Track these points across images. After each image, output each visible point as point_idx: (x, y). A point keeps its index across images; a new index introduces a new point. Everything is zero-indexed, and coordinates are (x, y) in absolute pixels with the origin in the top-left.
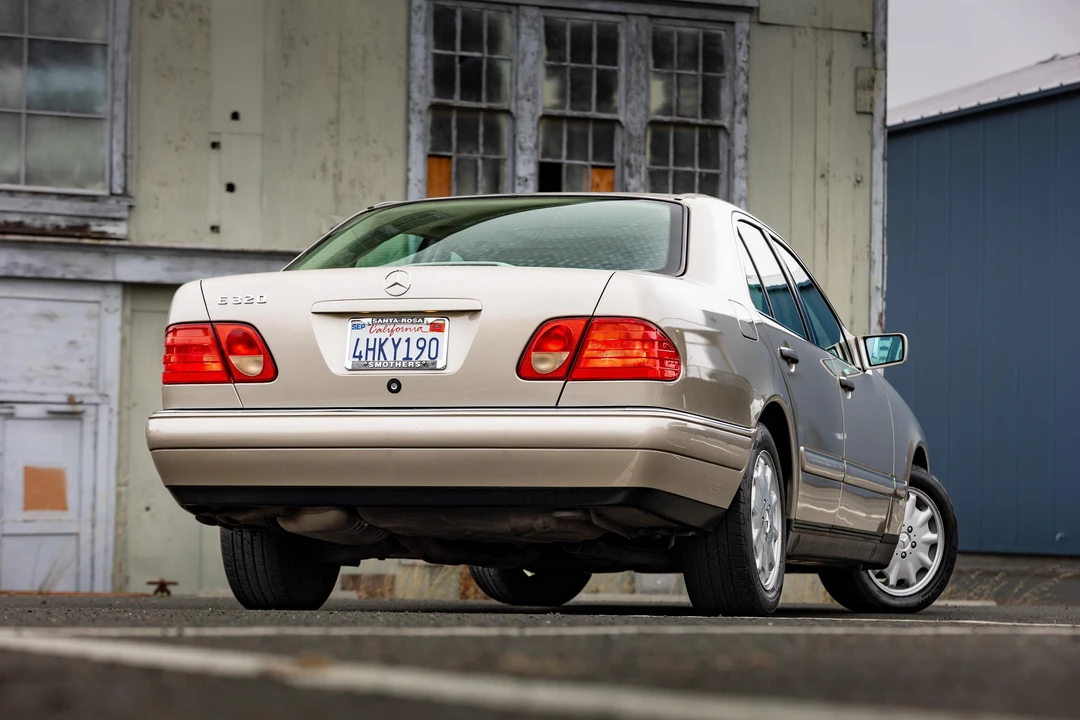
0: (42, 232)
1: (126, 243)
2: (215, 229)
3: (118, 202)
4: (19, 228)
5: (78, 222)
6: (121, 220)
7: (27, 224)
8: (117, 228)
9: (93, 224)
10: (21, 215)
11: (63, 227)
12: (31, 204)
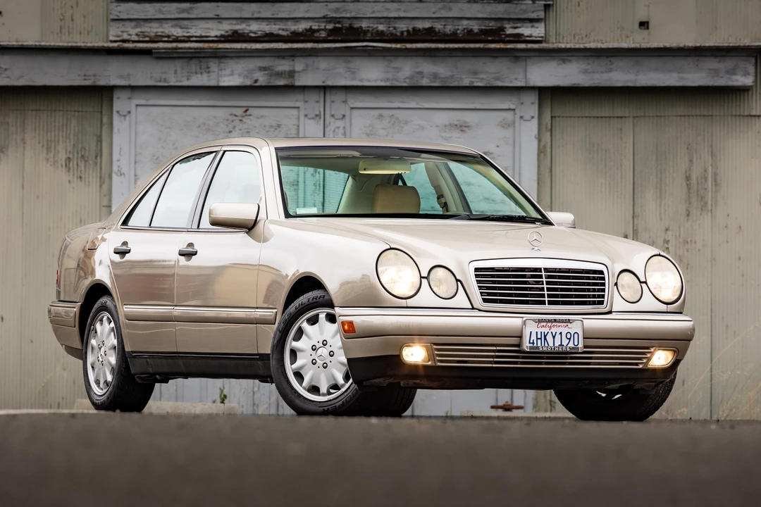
0: (453, 38)
1: (544, 45)
2: (644, 25)
3: (534, 1)
4: (430, 35)
5: (492, 24)
6: (538, 20)
7: (437, 30)
8: (533, 29)
9: (507, 26)
10: (431, 21)
11: (476, 31)
12: (440, 9)
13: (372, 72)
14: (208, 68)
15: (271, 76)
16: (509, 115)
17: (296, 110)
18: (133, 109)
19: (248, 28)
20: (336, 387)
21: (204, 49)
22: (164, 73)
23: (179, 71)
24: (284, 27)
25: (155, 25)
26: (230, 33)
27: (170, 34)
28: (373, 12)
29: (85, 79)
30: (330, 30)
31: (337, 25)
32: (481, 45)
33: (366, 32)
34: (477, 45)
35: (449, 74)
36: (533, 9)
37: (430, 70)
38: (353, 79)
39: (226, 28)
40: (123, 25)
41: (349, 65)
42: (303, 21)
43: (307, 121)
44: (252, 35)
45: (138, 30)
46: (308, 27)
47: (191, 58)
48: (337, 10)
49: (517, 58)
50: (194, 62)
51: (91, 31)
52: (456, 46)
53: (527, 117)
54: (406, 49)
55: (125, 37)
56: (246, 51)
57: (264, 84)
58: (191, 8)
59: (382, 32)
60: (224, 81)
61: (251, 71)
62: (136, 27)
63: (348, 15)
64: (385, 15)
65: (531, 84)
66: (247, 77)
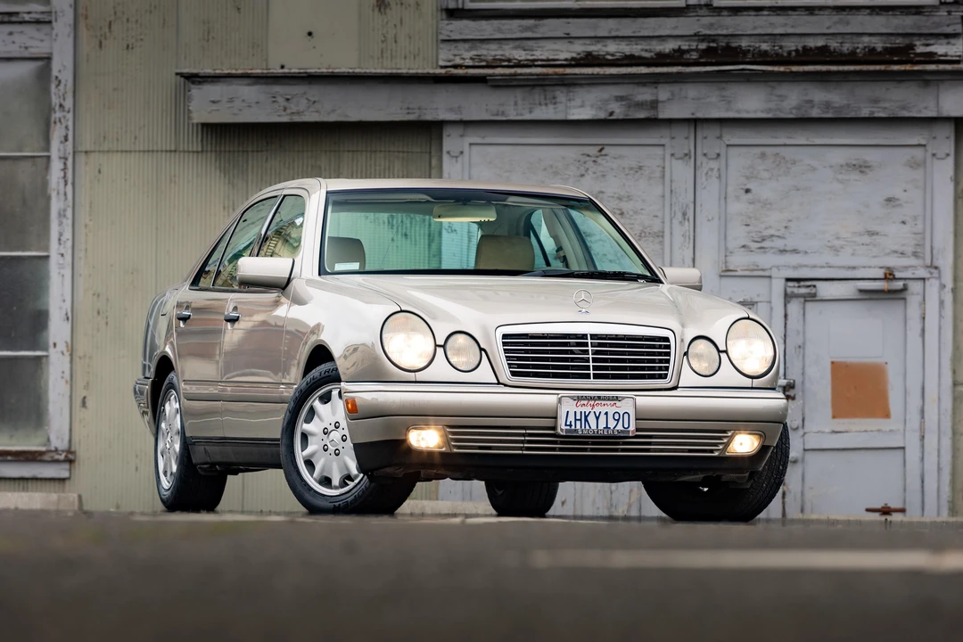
0: (851, 58)
3: (949, 13)
4: (823, 55)
5: (900, 41)
6: (955, 36)
7: (832, 49)
8: (950, 47)
9: (918, 43)
10: (824, 38)
11: (879, 49)
12: (835, 23)
13: (751, 101)
14: (554, 98)
15: (629, 107)
16: (918, 153)
17: (661, 148)
18: (466, 149)
19: (605, 49)
20: (349, 477)
21: (548, 75)
22: (502, 105)
23: (520, 102)
24: (648, 47)
25: (493, 46)
26: (582, 55)
27: (511, 57)
28: (755, 28)
29: (408, 113)
30: (703, 51)
31: (712, 45)
32: (882, 67)
33: (745, 53)
34: (878, 67)
35: (845, 102)
36: (948, 22)
37: (821, 98)
38: (727, 110)
39: (578, 49)
40: (456, 47)
41: (724, 93)
42: (670, 40)
43: (674, 160)
44: (609, 57)
45: (474, 53)
46: (676, 47)
47: (534, 86)
48: (711, 25)
49: (927, 83)
50: (537, 90)
51: (418, 55)
52: (852, 68)
53: (941, 154)
54: (792, 72)
55: (458, 61)
56: (598, 77)
57: (621, 117)
58: (536, 26)
59: (766, 52)
60: (573, 114)
61: (606, 102)
62: (471, 49)
63: (725, 32)
64: (769, 31)
65: (945, 114)
66: (600, 108)
